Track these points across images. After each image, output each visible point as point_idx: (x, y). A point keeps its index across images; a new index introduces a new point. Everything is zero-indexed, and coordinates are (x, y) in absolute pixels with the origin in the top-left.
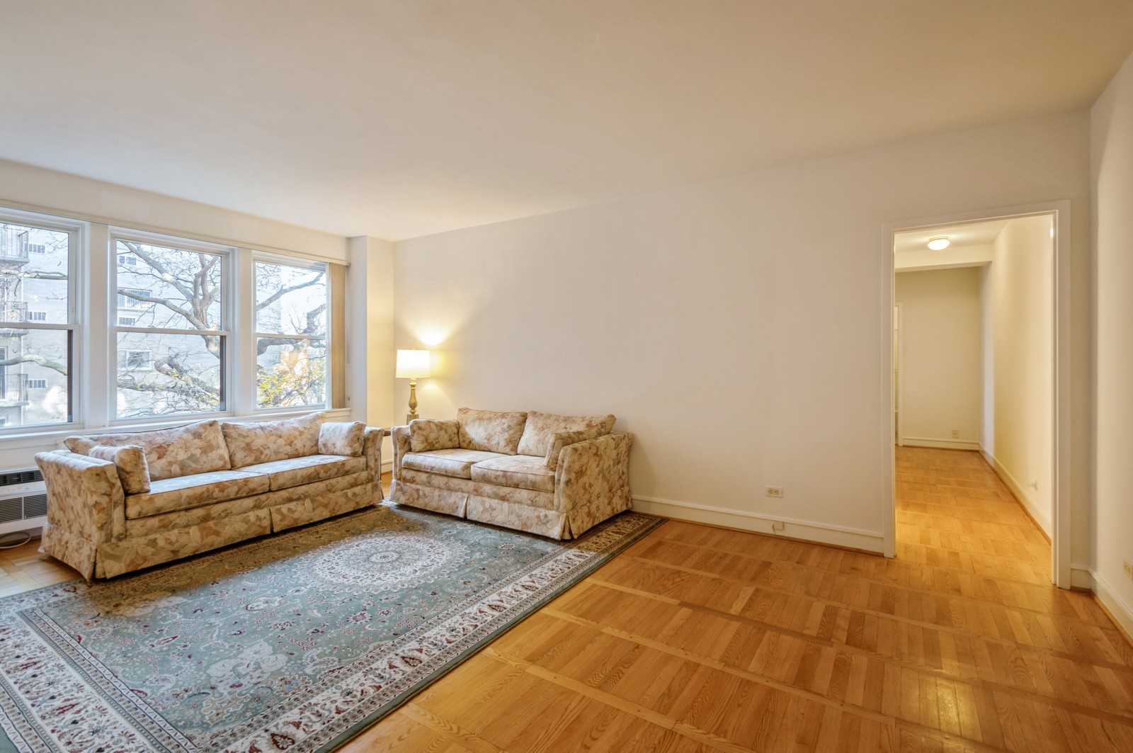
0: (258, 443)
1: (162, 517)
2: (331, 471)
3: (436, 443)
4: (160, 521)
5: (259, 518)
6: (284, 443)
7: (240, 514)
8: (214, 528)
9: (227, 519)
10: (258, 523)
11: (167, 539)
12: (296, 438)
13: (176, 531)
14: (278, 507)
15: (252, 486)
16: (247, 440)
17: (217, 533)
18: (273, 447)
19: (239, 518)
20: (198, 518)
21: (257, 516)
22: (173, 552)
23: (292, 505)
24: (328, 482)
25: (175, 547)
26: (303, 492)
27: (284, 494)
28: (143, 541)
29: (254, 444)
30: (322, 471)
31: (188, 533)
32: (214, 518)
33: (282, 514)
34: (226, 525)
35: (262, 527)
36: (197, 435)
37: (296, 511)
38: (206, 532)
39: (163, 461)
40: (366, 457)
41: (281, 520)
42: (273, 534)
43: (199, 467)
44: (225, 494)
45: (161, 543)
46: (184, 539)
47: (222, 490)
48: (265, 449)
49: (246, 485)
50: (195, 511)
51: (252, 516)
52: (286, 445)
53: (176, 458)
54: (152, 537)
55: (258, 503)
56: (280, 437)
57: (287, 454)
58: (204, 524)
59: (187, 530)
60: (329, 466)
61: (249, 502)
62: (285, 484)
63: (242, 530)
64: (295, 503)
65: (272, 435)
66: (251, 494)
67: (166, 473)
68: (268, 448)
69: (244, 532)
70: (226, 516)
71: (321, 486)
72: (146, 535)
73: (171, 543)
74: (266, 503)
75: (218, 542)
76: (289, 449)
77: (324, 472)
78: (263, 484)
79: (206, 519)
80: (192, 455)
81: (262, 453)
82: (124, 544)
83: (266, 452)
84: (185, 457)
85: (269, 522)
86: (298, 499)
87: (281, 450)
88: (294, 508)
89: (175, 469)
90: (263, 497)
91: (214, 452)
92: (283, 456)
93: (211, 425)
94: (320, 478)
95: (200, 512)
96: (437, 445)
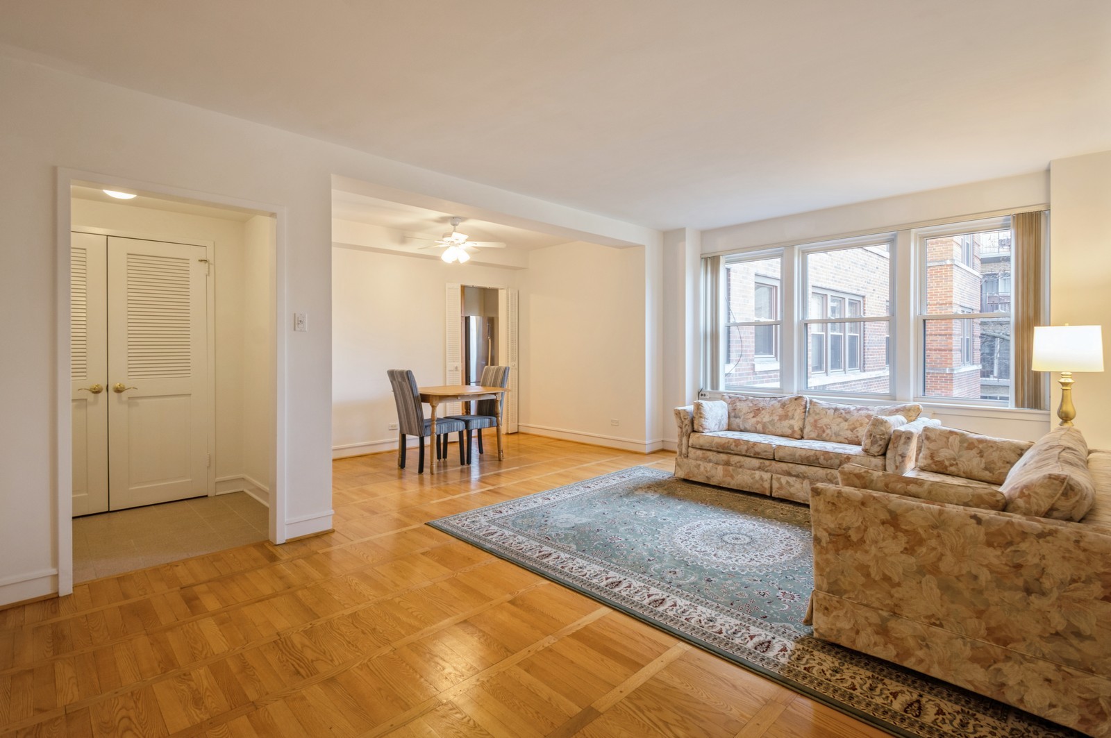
0: (824, 421)
1: (704, 452)
2: (832, 461)
3: (951, 465)
4: (703, 453)
5: (762, 479)
6: (846, 427)
7: (749, 469)
8: (732, 472)
9: (740, 470)
10: (761, 483)
11: (705, 468)
12: (861, 425)
13: (711, 464)
14: (779, 476)
15: (757, 449)
16: (817, 417)
17: (732, 477)
18: (835, 428)
19: (749, 472)
20: (723, 460)
21: (761, 476)
22: (707, 477)
23: (791, 480)
24: (829, 471)
25: (708, 474)
26: (802, 471)
27: (784, 466)
28: (693, 462)
29: (820, 422)
30: (822, 457)
31: (717, 469)
32: (732, 465)
33: (781, 484)
34: (739, 474)
35: (763, 487)
36: (783, 405)
37: (793, 486)
38: (726, 473)
39: (755, 420)
40: (885, 458)
41: (778, 488)
42: (771, 497)
43: (774, 430)
44: (738, 449)
45: (702, 469)
46: (713, 472)
47: (736, 446)
48: (827, 428)
49: (753, 447)
50: (722, 455)
51: (758, 474)
52: (847, 429)
53: (762, 419)
54: (699, 462)
55: (763, 465)
56: (846, 420)
57: (846, 439)
58: (726, 467)
59: (717, 466)
60: (831, 455)
61: (756, 462)
62: (784, 457)
63: (748, 482)
64: (794, 478)
65: (840, 417)
66: (757, 456)
67: (754, 429)
68: (830, 428)
69: (750, 485)
70: (741, 467)
71: (821, 472)
72: (696, 460)
73: (706, 471)
74: (769, 468)
75: (733, 484)
76: (849, 434)
77: (824, 459)
78: (765, 451)
79: (727, 463)
80: (773, 420)
81: (824, 431)
82: (685, 460)
83: (828, 431)
84: (768, 420)
85: (769, 485)
86: (797, 476)
87: (841, 433)
88: (792, 483)
89: (759, 427)
90: (767, 463)
91: (787, 421)
92: (844, 440)
93: (796, 399)
94: (819, 463)
95: (724, 457)
96: (953, 469)
